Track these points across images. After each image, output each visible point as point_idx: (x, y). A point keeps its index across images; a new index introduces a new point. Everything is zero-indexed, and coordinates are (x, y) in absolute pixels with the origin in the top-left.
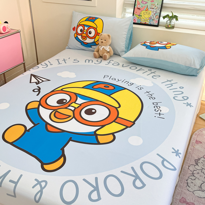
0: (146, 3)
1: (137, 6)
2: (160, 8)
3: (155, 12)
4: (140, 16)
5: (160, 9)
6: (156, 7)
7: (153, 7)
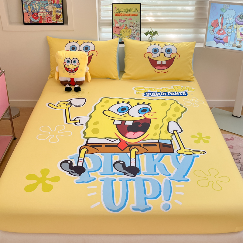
0: (125, 21)
1: (115, 25)
2: (140, 25)
3: (135, 30)
4: (120, 34)
5: (140, 27)
6: (136, 24)
7: (132, 24)
